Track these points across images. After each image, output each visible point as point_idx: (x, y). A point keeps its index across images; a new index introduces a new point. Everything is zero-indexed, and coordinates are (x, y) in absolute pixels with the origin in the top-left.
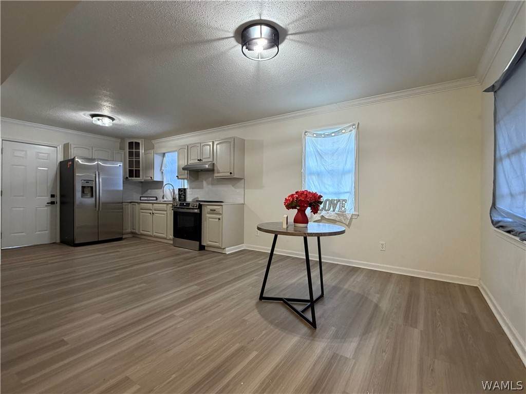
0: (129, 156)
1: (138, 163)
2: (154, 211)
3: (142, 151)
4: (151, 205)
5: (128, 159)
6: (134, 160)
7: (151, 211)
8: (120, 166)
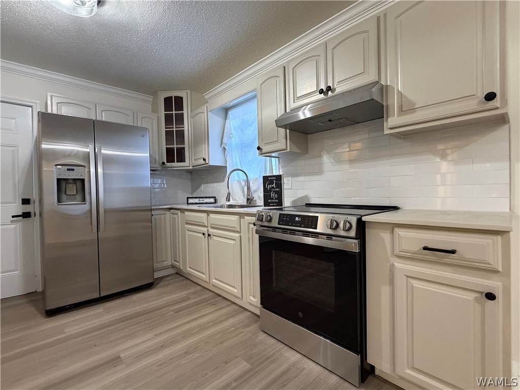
2: (212, 231)
3: (187, 112)
4: (204, 215)
5: (164, 130)
6: (175, 129)
7: (204, 230)
8: (143, 135)
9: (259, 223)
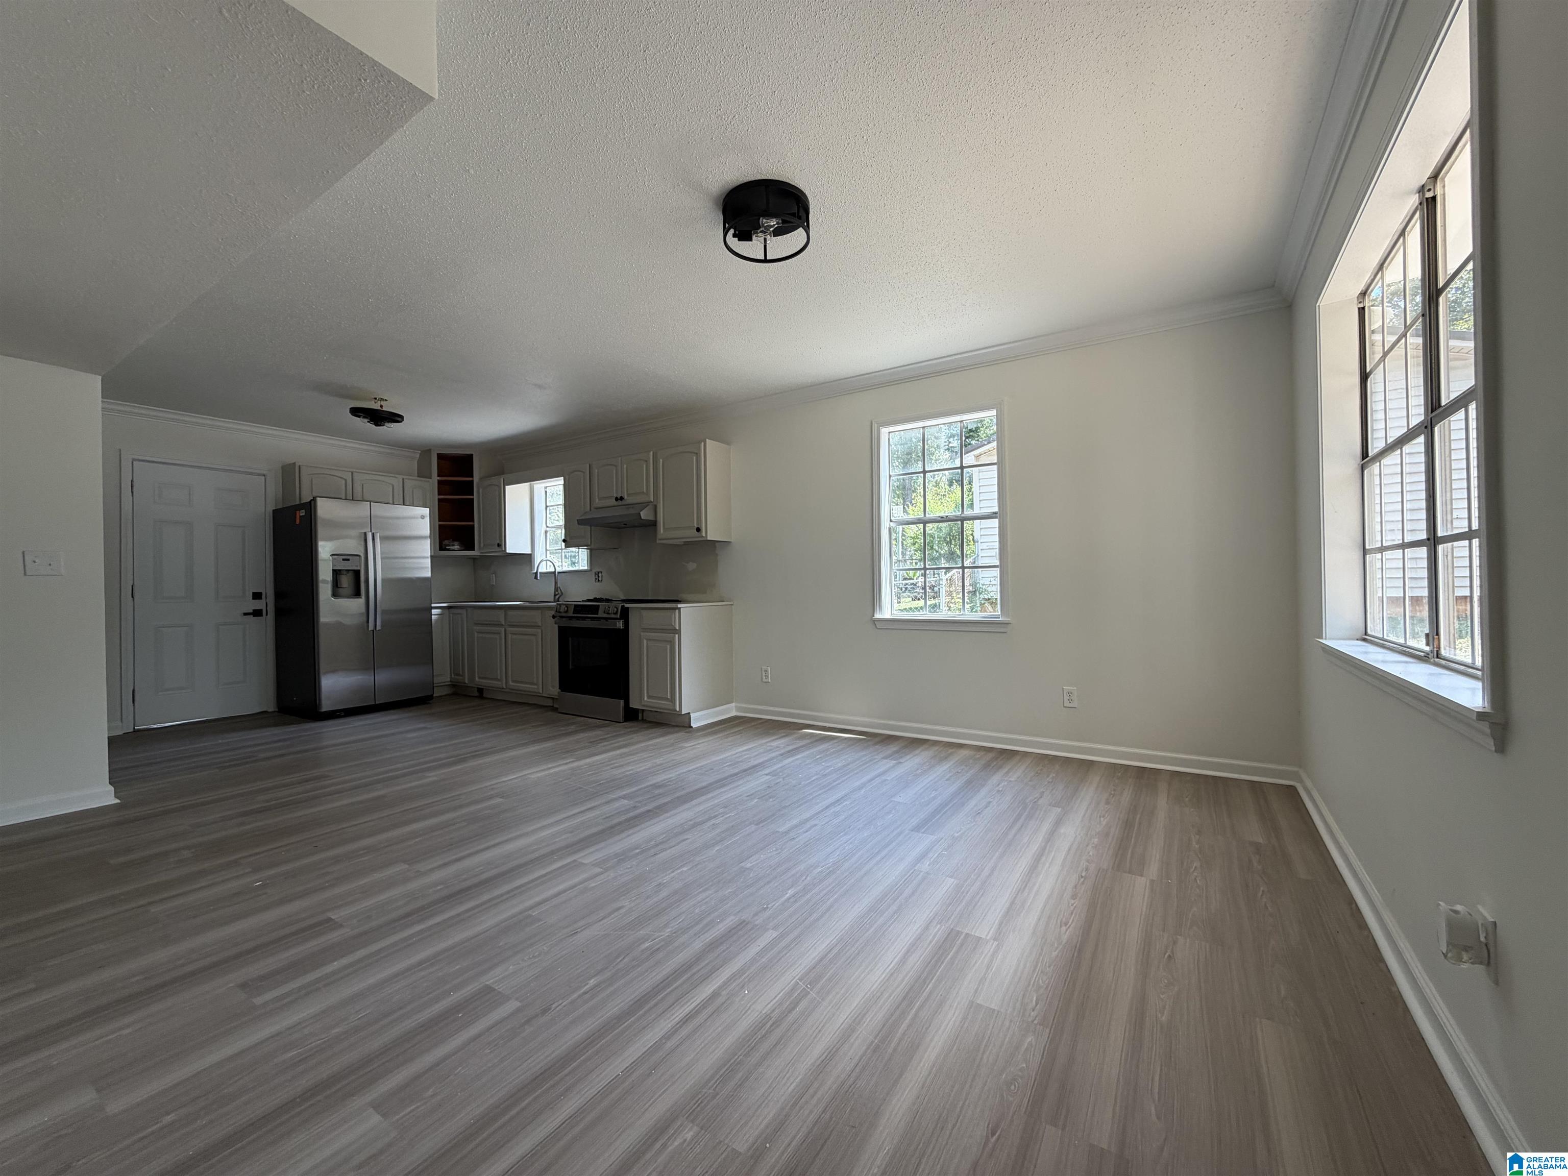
2: (509, 629)
3: (477, 481)
4: (501, 612)
7: (501, 629)
8: (423, 517)
9: (560, 615)
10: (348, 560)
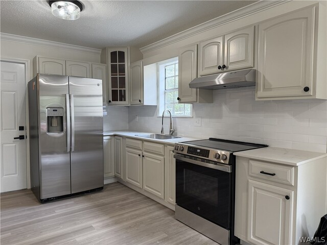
0: (112, 72)
1: (123, 80)
2: (145, 153)
3: (127, 64)
4: (140, 142)
5: (110, 76)
6: (118, 76)
7: (140, 152)
8: (98, 85)
9: (176, 151)
10: (56, 110)
